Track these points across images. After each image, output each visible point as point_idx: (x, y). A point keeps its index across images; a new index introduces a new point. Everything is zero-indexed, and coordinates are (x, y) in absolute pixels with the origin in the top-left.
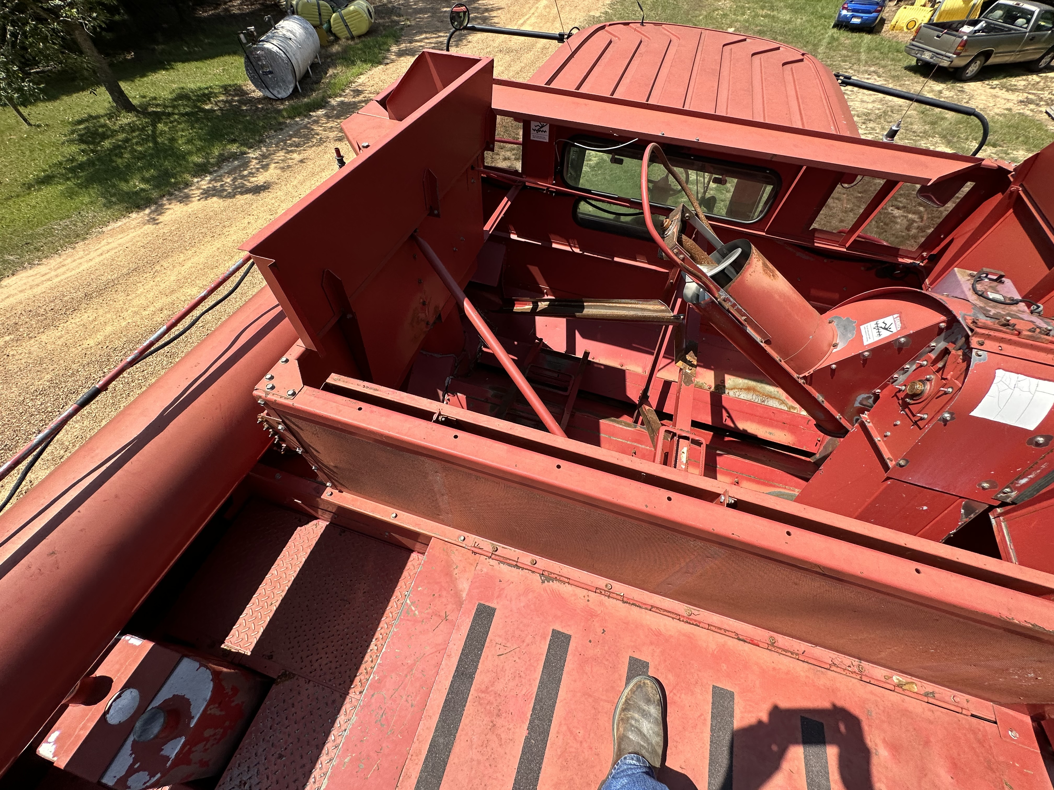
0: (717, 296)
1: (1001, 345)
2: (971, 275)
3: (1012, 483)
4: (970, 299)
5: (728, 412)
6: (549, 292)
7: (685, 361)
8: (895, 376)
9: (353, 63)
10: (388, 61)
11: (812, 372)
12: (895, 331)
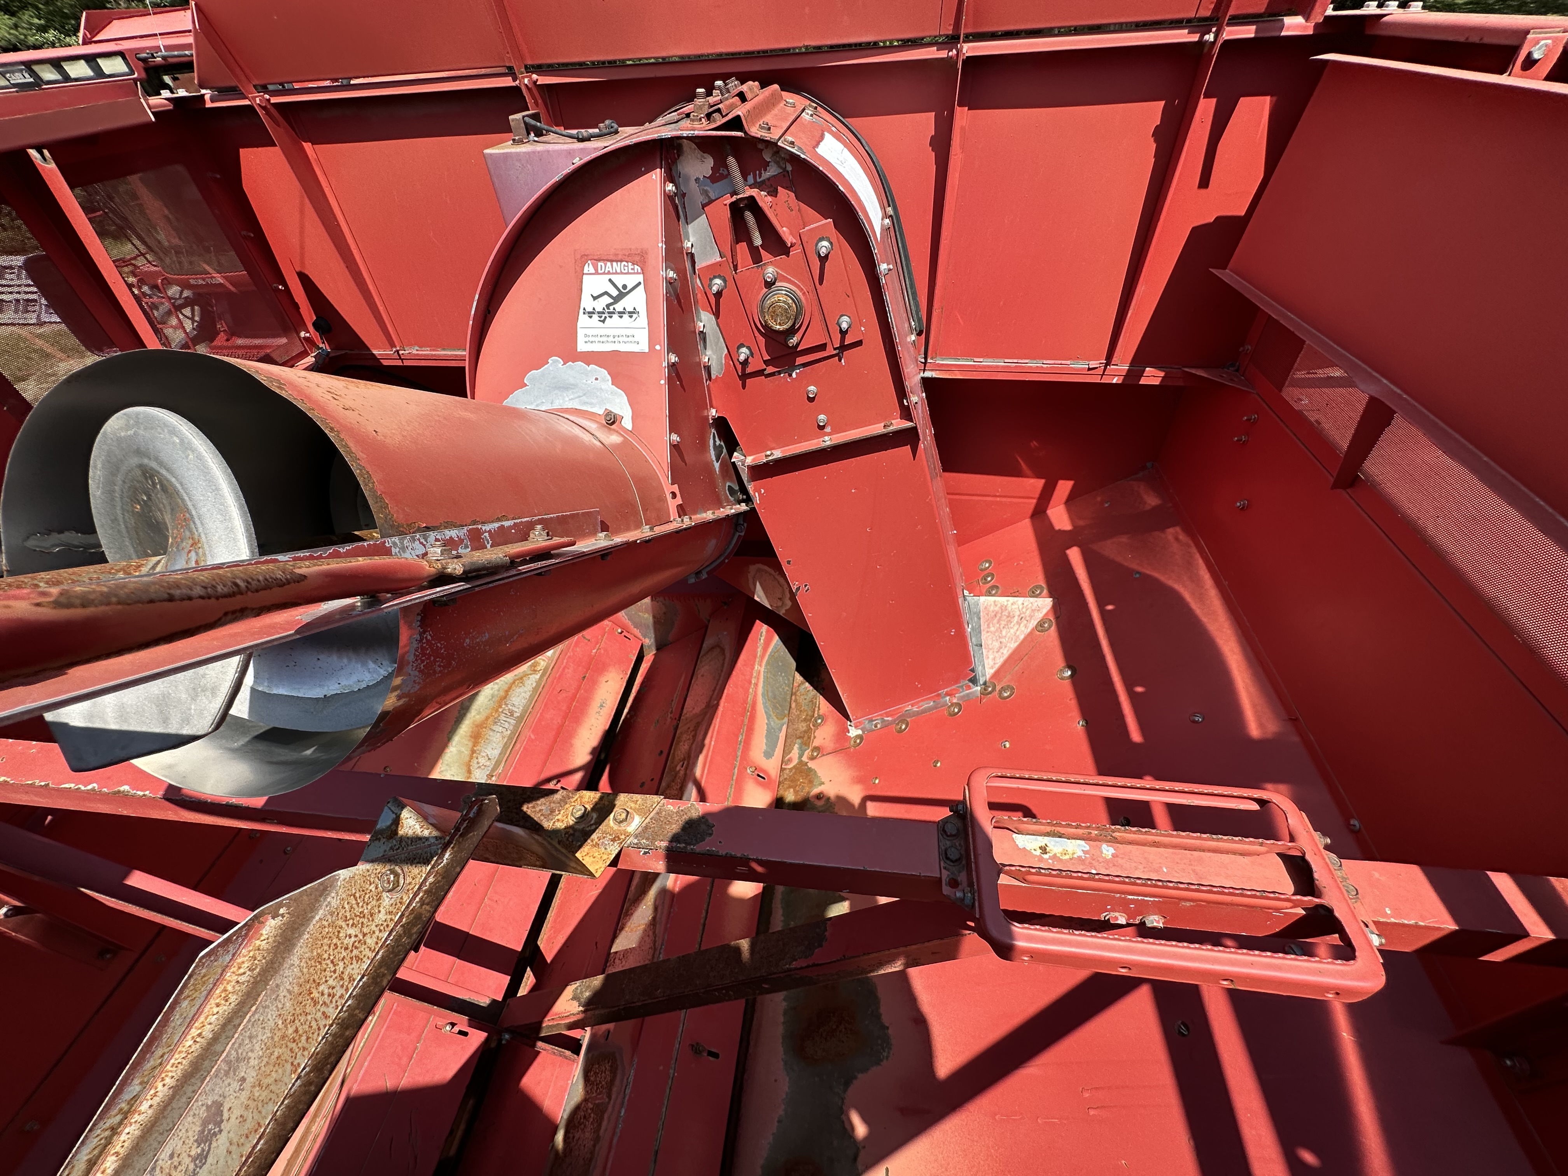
5: (548, 780)
11: (676, 488)
12: (640, 278)
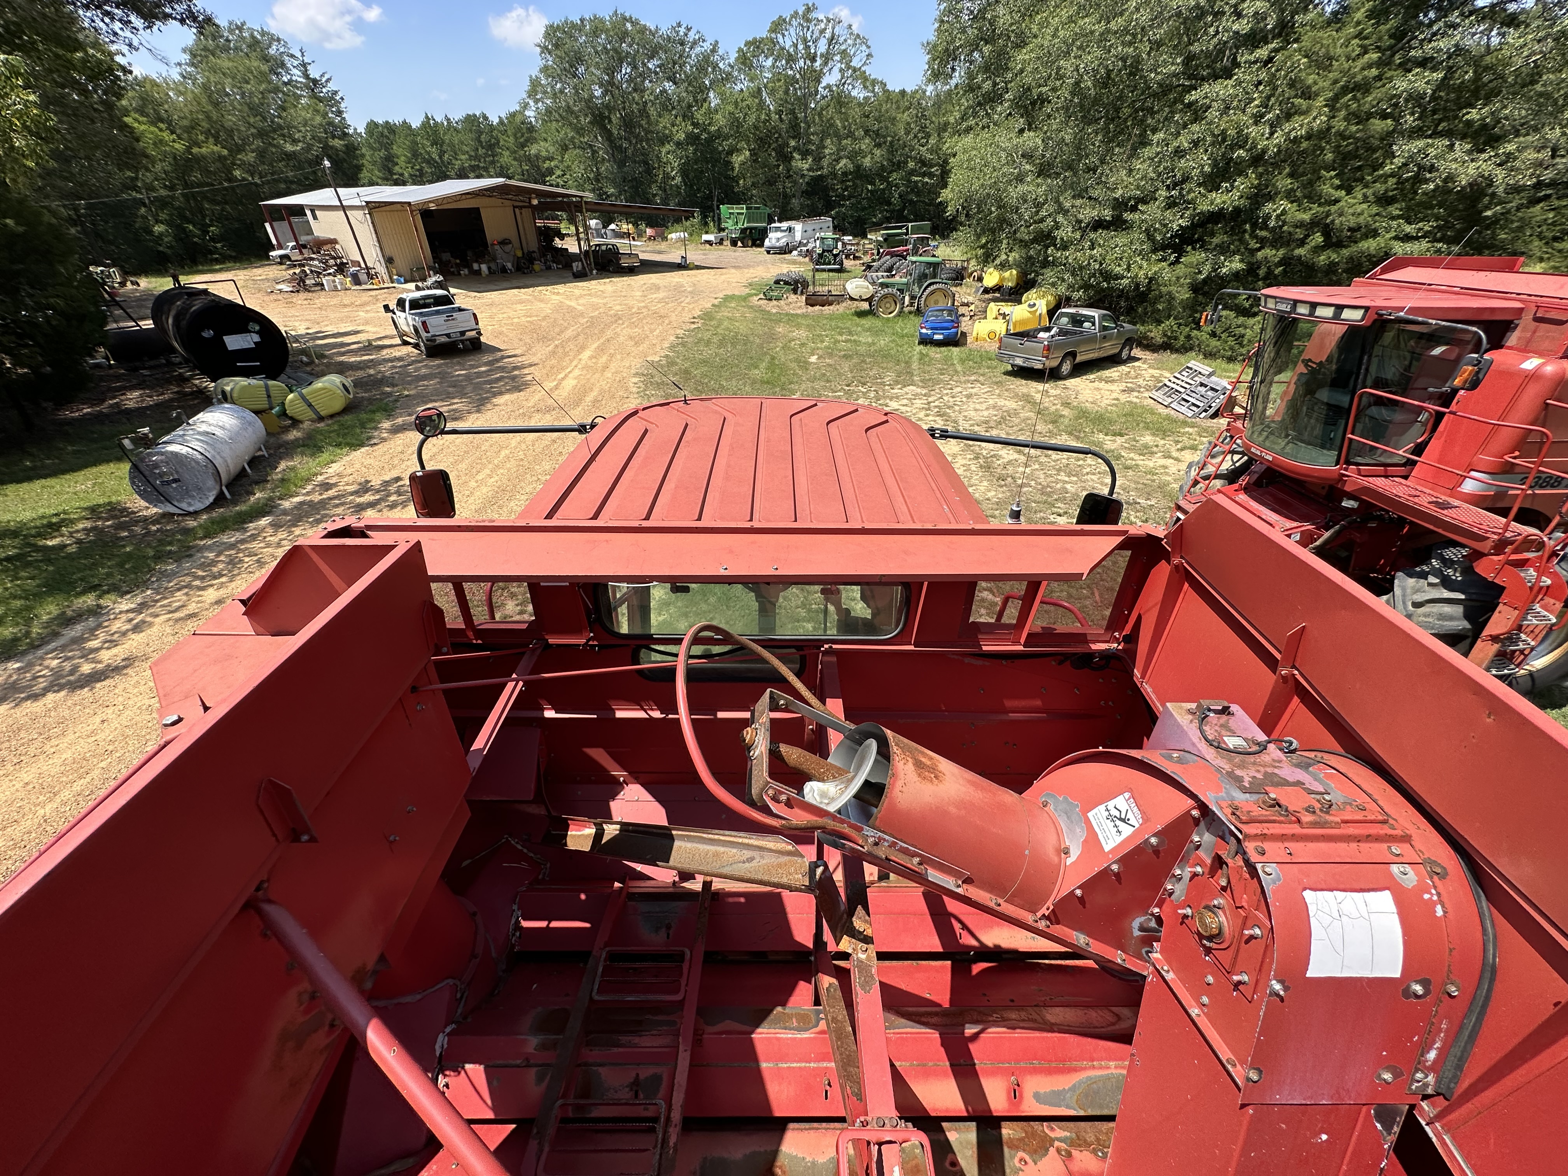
0: (860, 842)
1: (1287, 844)
2: (1190, 712)
3: (1419, 1063)
4: (1208, 758)
5: (960, 921)
6: (629, 779)
7: (854, 934)
8: (1169, 887)
9: (320, 449)
10: (375, 441)
11: (1052, 907)
12: (1137, 826)
